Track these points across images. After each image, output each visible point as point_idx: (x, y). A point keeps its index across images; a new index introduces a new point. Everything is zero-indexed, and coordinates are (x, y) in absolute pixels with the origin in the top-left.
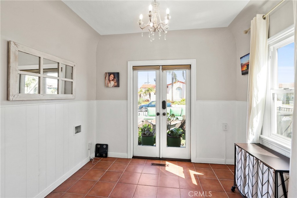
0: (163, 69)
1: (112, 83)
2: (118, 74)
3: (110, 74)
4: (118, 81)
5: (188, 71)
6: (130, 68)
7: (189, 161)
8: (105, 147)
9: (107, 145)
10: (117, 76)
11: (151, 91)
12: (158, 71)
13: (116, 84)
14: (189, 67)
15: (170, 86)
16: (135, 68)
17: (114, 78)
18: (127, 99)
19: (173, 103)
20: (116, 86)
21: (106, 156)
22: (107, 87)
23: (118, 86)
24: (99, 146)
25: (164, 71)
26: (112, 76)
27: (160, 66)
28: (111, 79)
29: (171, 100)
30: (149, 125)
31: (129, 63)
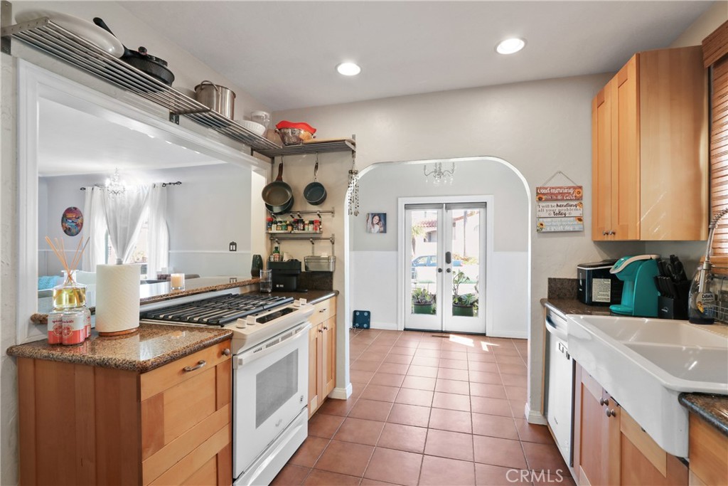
0: (447, 208)
1: (377, 228)
2: (385, 215)
3: (374, 215)
4: (385, 225)
5: (482, 210)
6: (401, 207)
7: (484, 335)
8: (366, 314)
9: (369, 313)
10: (383, 217)
11: (417, 233)
12: (440, 210)
13: (382, 229)
14: (484, 205)
15: (460, 223)
16: (407, 207)
17: (380, 220)
18: (397, 250)
19: (467, 260)
20: (382, 232)
21: (368, 328)
22: (370, 232)
23: (385, 231)
24: (358, 314)
25: (449, 211)
26: (377, 218)
27: (443, 204)
28: (374, 222)
29: (462, 256)
30: (424, 290)
31: (400, 199)
